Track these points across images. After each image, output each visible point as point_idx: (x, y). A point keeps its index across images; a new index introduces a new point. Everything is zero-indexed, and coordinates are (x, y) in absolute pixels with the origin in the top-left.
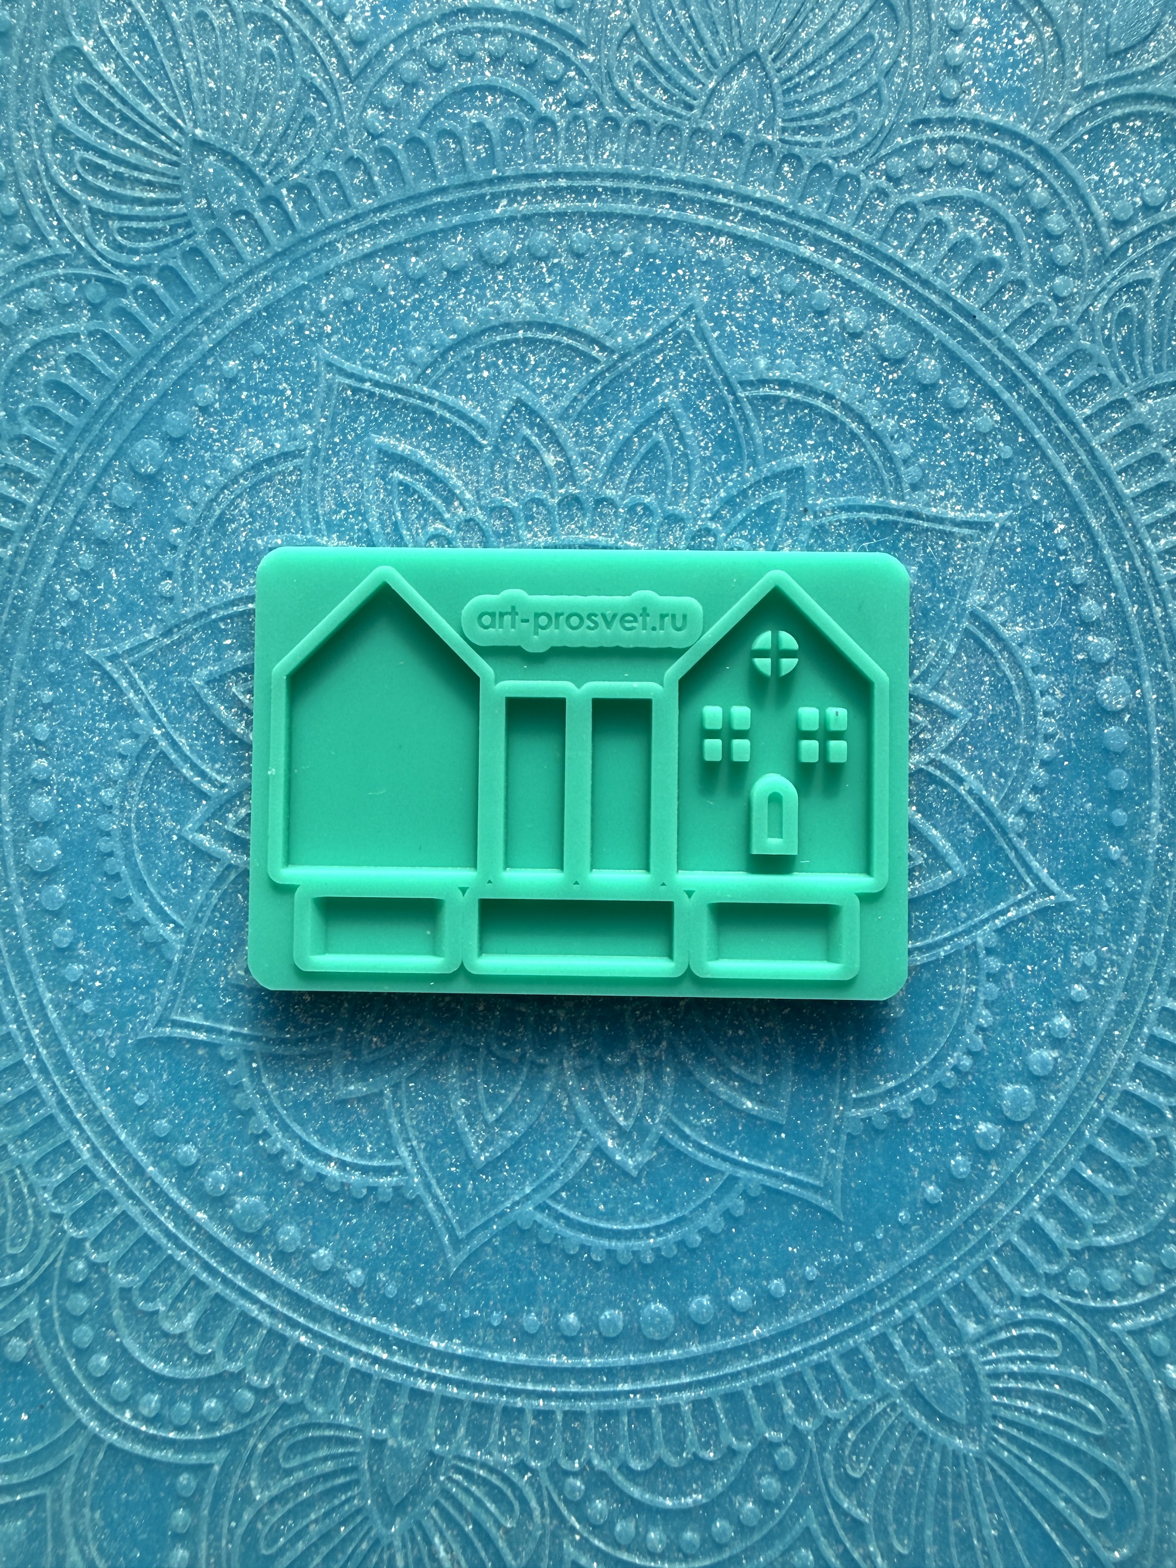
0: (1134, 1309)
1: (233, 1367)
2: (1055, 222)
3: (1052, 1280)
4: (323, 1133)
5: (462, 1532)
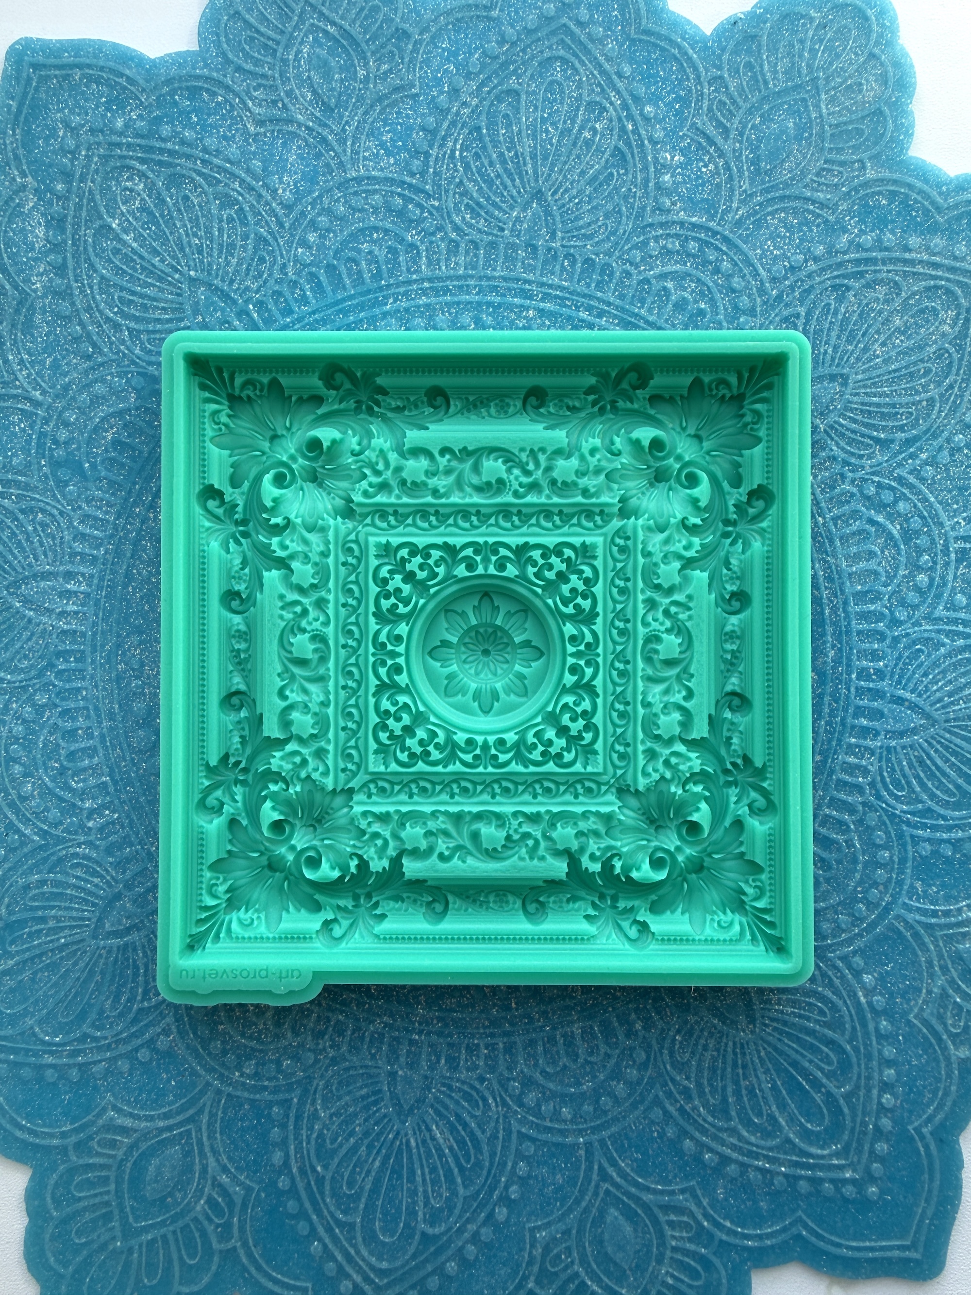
0: (841, 944)
2: (737, 282)
5: (449, 1122)
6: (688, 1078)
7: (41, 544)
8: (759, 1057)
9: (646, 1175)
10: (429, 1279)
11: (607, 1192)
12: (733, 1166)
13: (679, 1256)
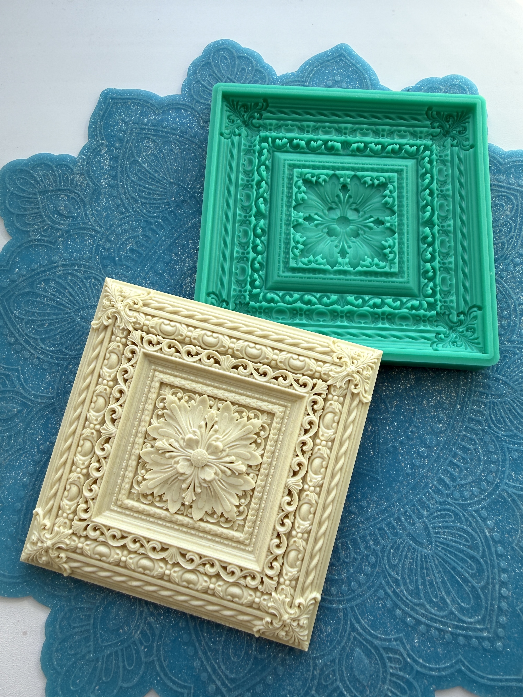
0: (475, 503)
3: (448, 496)
6: (397, 574)
7: (92, 293)
8: (435, 564)
9: (376, 629)
10: (258, 686)
11: (355, 638)
12: (423, 626)
13: (394, 679)
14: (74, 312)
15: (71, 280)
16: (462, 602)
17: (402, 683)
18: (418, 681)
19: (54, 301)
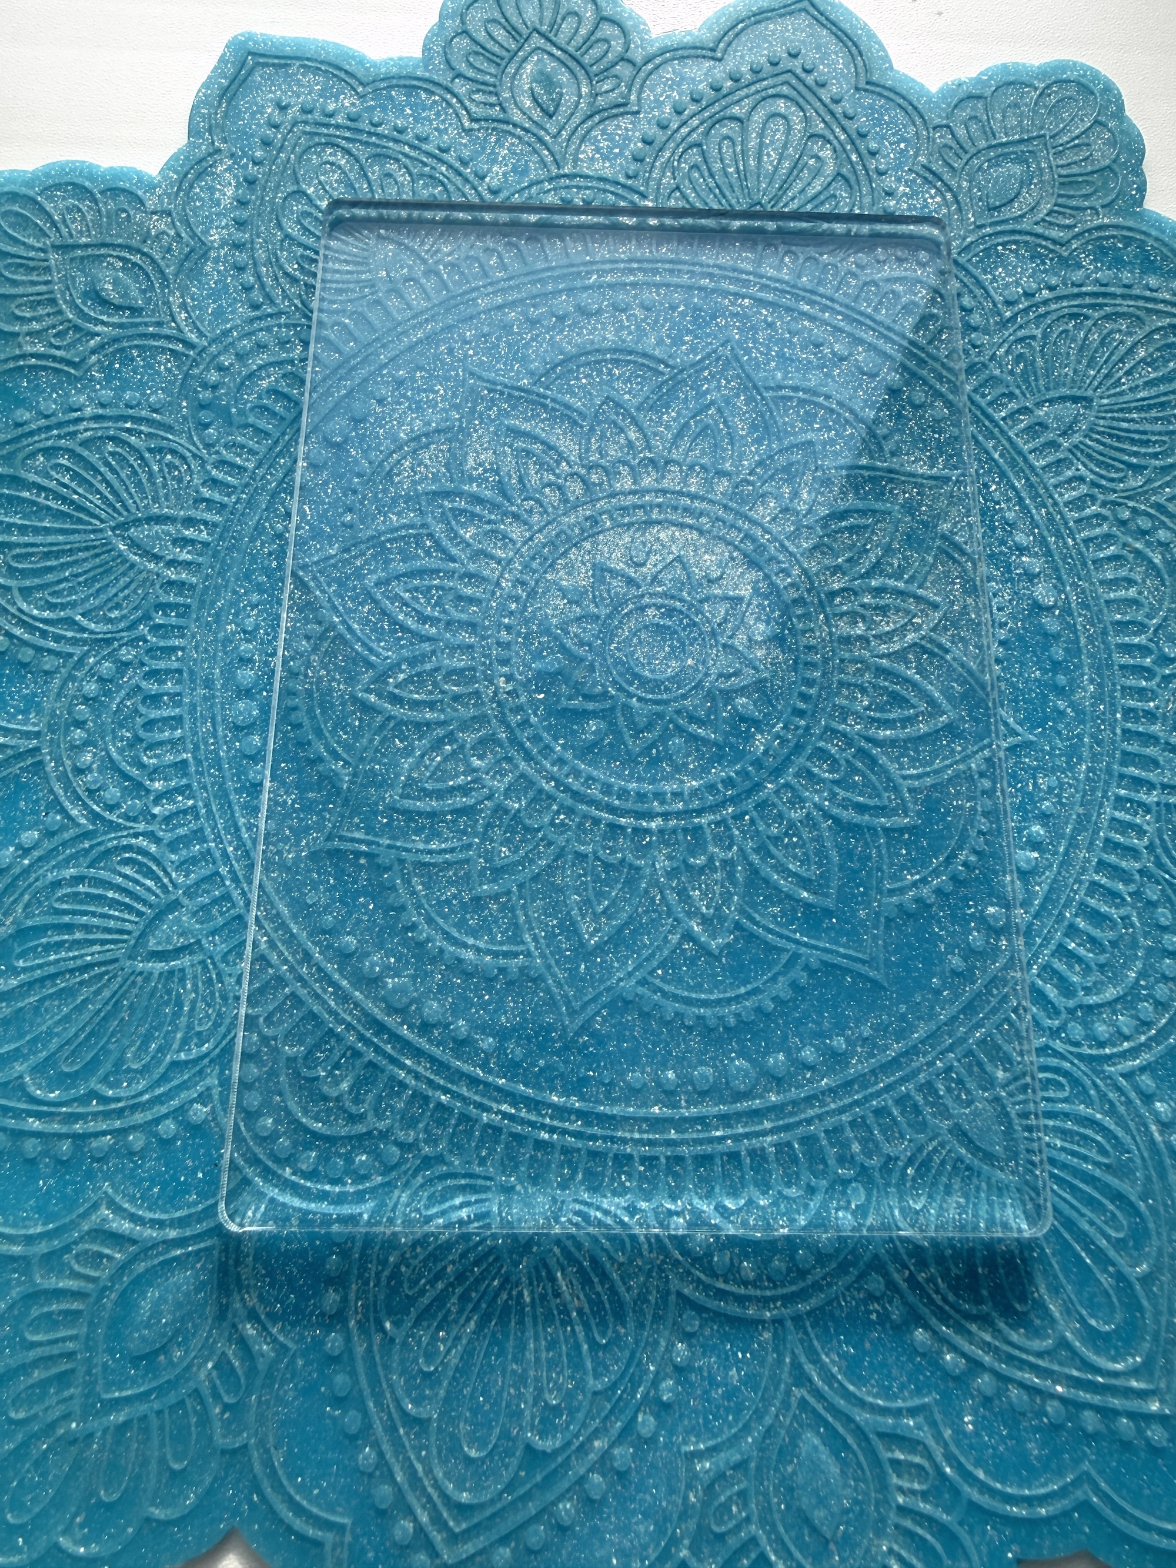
0: (1124, 1055)
1: (382, 1125)
2: (967, 301)
3: (1054, 1033)
4: (461, 925)
5: (581, 1268)
7: (165, 486)
9: (860, 1381)
10: (531, 1529)
11: (803, 1403)
12: (986, 1377)
13: (908, 1523)
14: (113, 529)
15: (112, 454)
16: (1092, 1316)
17: (929, 1537)
18: (971, 1532)
19: (64, 500)
